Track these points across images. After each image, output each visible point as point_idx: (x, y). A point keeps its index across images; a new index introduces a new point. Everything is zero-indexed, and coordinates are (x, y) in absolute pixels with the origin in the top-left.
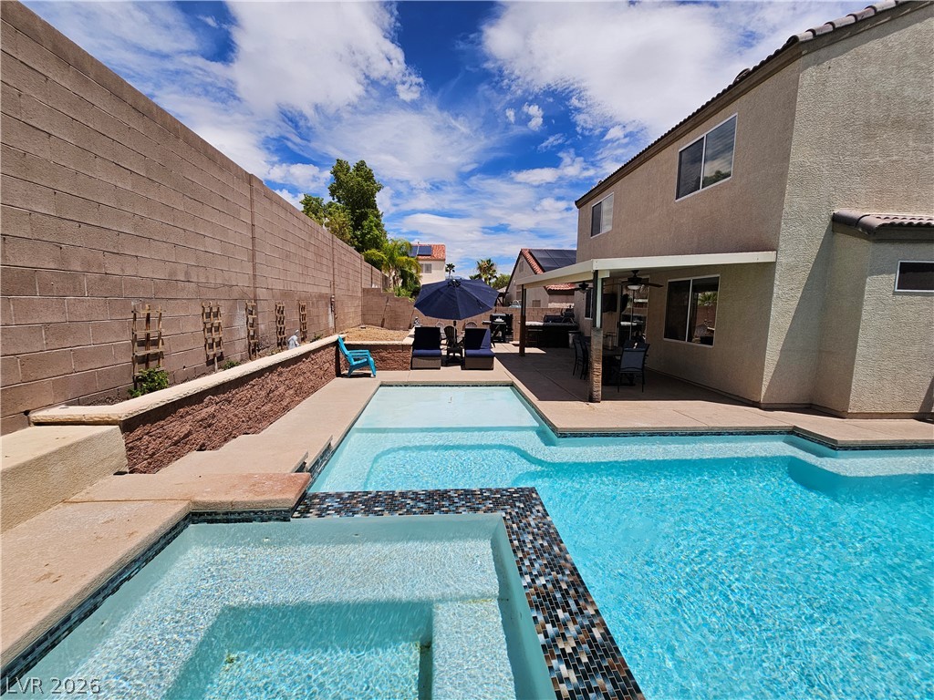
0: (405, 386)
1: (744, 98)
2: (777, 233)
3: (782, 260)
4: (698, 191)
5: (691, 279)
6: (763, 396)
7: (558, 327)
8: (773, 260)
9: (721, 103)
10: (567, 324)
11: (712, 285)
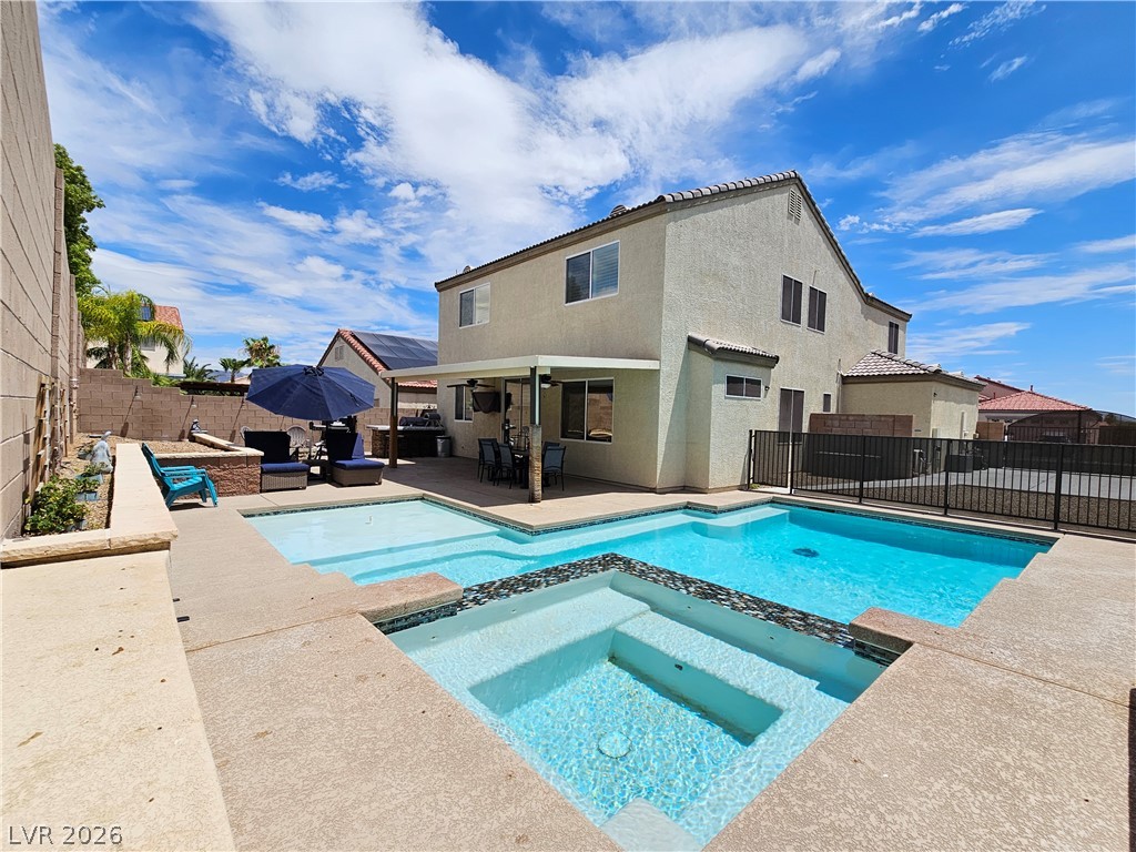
0: (275, 513)
1: (624, 229)
2: (659, 347)
3: (664, 369)
4: (587, 300)
5: (587, 380)
6: (658, 482)
7: (422, 431)
8: (658, 368)
9: (606, 228)
10: (432, 428)
11: (606, 389)
